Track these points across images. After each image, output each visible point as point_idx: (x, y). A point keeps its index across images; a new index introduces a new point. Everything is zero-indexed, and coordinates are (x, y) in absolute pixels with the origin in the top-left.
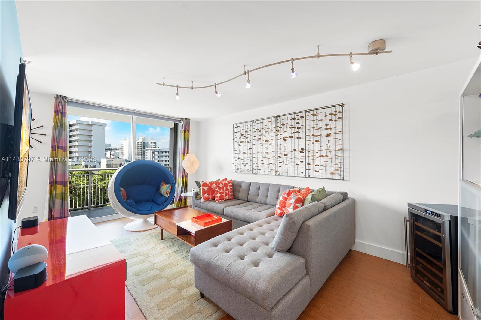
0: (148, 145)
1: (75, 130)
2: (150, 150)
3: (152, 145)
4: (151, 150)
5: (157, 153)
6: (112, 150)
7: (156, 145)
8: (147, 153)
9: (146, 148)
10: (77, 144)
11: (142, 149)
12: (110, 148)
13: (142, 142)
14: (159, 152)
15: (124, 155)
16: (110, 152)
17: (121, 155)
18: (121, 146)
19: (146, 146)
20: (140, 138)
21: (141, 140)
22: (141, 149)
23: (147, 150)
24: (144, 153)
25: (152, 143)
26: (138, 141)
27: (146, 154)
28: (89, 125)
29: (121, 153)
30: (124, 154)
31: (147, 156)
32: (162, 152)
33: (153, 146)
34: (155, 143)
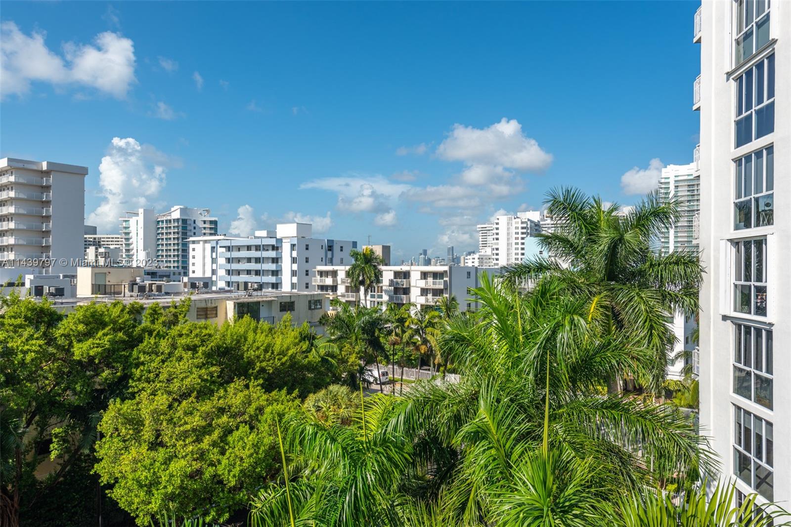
0: (195, 228)
1: (6, 186)
2: (201, 243)
3: (205, 228)
4: (206, 242)
5: (224, 250)
6: (99, 242)
7: (216, 229)
8: (194, 250)
9: (191, 236)
10: (12, 225)
11: (180, 239)
12: (95, 239)
13: (178, 220)
14: (229, 249)
15: (133, 255)
16: (97, 249)
17: (124, 256)
18: (125, 231)
19: (191, 230)
20: (173, 209)
21: (176, 215)
22: (178, 238)
23: (194, 242)
24: (185, 251)
25: (205, 222)
26: (169, 218)
27: (191, 253)
28: (42, 172)
29: (124, 251)
30: (131, 253)
31: (194, 257)
32: (239, 248)
33: (208, 231)
34: (215, 223)
